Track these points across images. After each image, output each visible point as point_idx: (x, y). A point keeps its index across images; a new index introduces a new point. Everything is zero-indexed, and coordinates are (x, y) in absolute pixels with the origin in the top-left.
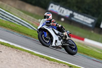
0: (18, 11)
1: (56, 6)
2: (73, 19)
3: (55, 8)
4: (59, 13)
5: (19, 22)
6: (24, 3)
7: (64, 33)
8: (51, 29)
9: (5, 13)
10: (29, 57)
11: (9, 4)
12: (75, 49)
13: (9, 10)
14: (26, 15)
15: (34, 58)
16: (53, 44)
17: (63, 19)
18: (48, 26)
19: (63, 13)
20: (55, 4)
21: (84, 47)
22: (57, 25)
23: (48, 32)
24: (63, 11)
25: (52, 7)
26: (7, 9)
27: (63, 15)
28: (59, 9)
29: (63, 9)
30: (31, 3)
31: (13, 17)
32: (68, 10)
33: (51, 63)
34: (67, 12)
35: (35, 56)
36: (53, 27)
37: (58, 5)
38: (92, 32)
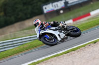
0: (22, 31)
1: (48, 5)
2: (69, 5)
3: (49, 7)
4: (55, 9)
5: (29, 39)
6: (23, 22)
7: (60, 25)
8: (47, 29)
9: (12, 41)
10: (58, 60)
11: (11, 32)
12: (78, 30)
13: (15, 36)
14: (30, 30)
15: (62, 58)
16: (59, 39)
17: (62, 12)
18: (44, 29)
19: (57, 6)
20: (46, 5)
21: (94, 20)
22: (49, 24)
23: (48, 33)
24: (57, 5)
25: (46, 8)
26: (13, 37)
27: (59, 8)
28: (53, 6)
29: (55, 4)
30: (27, 18)
31: (21, 40)
32: (60, 2)
33: (78, 51)
34: (61, 4)
35: (61, 56)
36: (47, 27)
37: (49, 4)
38: (92, 3)
